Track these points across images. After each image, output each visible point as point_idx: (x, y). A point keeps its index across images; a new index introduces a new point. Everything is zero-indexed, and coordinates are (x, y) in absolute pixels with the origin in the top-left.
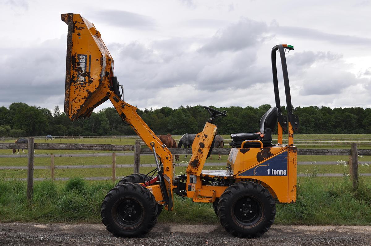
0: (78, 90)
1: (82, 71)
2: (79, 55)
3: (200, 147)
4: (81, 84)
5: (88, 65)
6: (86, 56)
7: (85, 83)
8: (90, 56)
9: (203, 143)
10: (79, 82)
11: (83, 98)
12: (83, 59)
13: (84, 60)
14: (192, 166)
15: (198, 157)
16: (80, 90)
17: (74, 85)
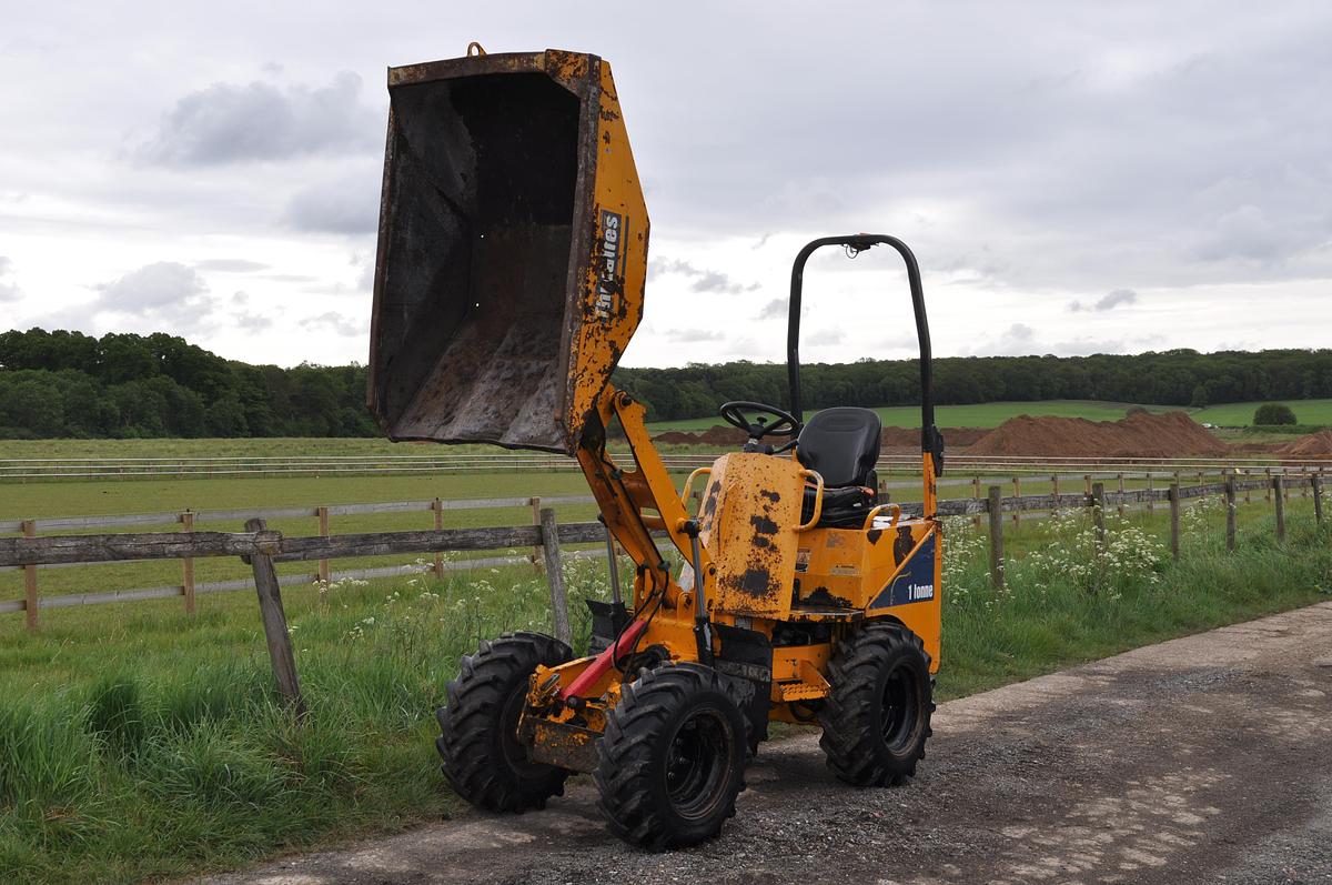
0: (592, 340)
1: (607, 273)
2: (605, 212)
3: (758, 530)
4: (600, 318)
5: (621, 253)
6: (619, 217)
7: (612, 316)
8: (627, 218)
9: (767, 516)
10: (597, 312)
11: (600, 372)
12: (612, 227)
13: (615, 233)
14: (745, 592)
15: (759, 561)
16: (597, 341)
17: (587, 322)
